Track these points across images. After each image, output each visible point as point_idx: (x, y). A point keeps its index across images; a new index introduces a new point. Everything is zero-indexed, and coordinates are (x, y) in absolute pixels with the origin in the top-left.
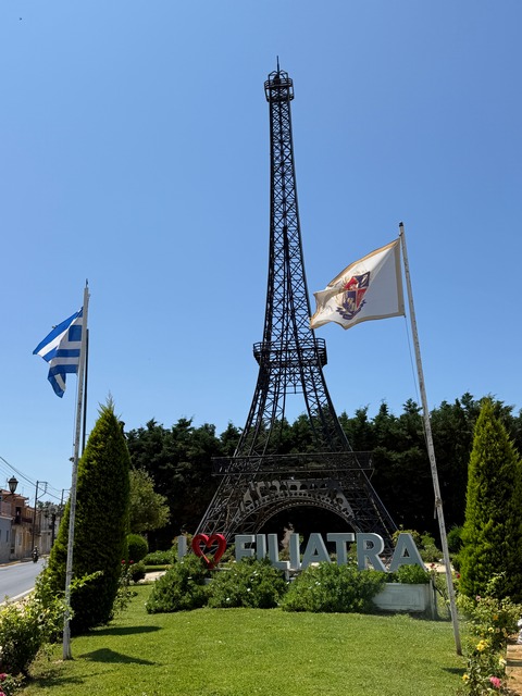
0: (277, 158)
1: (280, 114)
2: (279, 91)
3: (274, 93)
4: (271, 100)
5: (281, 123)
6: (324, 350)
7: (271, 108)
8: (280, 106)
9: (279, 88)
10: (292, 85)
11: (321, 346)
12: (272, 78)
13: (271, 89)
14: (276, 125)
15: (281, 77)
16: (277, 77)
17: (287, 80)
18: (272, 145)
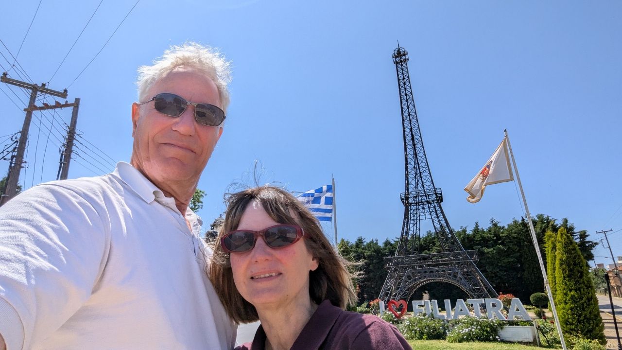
0: (403, 92)
1: (402, 69)
2: (400, 57)
3: (398, 59)
4: (397, 63)
5: (403, 74)
6: (441, 194)
7: (397, 67)
8: (402, 65)
9: (400, 56)
10: (407, 54)
11: (439, 192)
12: (396, 52)
13: (396, 57)
14: (400, 75)
15: (400, 50)
16: (399, 51)
17: (404, 52)
18: (399, 85)
